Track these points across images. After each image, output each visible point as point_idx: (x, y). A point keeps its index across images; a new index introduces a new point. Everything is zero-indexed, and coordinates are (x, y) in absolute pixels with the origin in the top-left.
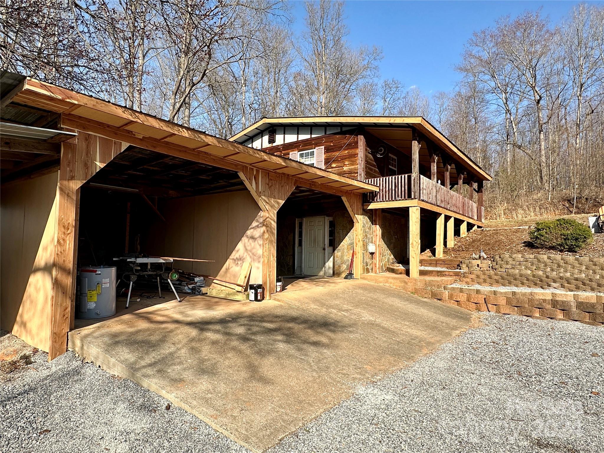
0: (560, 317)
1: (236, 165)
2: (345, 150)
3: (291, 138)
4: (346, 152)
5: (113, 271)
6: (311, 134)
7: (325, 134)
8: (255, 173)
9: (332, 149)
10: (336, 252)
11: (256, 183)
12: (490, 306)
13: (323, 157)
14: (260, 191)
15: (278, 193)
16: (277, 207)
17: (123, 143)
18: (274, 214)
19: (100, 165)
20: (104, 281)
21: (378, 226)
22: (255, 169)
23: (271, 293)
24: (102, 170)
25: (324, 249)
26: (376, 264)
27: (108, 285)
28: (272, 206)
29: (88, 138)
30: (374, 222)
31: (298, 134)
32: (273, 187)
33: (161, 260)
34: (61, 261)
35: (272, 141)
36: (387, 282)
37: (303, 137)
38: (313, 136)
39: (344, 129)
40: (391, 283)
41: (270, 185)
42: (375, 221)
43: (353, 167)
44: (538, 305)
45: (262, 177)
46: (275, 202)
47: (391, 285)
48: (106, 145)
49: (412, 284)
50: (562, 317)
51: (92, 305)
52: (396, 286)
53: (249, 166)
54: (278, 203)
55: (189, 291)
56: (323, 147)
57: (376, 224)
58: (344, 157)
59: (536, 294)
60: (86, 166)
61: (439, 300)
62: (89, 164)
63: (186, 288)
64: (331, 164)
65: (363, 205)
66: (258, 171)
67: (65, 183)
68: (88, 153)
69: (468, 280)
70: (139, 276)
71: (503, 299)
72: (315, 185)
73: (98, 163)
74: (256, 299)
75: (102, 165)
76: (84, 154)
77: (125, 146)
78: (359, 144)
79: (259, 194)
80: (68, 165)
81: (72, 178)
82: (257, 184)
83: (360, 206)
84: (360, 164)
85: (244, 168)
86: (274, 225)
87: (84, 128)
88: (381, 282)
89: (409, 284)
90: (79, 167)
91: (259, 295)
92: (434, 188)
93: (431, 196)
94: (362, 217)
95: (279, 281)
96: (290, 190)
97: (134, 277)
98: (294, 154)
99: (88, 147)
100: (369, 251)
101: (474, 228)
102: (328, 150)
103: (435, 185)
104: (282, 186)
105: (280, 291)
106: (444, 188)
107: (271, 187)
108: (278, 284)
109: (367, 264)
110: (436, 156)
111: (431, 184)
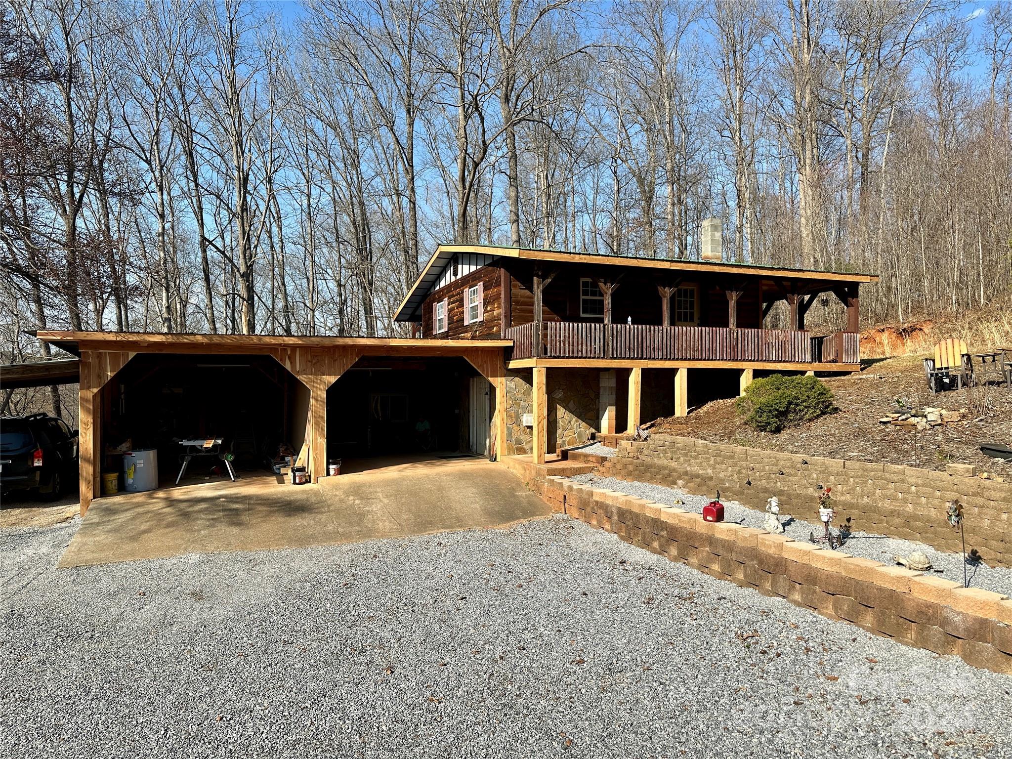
1: (260, 349)
2: (495, 287)
3: (466, 270)
4: (495, 290)
5: (151, 454)
6: (476, 266)
7: (484, 264)
8: (289, 352)
9: (489, 285)
10: (491, 424)
11: (291, 363)
12: (567, 506)
13: (483, 296)
14: (298, 370)
15: (328, 369)
16: (326, 386)
17: (130, 353)
20: (138, 462)
22: (289, 348)
23: (317, 478)
24: (113, 379)
25: (486, 420)
27: (142, 465)
28: (318, 386)
29: (100, 356)
31: (470, 265)
32: (318, 364)
34: (84, 449)
35: (455, 272)
37: (473, 268)
38: (478, 268)
41: (314, 361)
43: (499, 311)
44: (592, 508)
45: (301, 356)
46: (322, 380)
48: (115, 358)
51: (130, 481)
52: (520, 473)
53: (280, 347)
54: (327, 381)
55: (277, 471)
56: (482, 283)
58: (494, 298)
60: (99, 377)
61: (541, 494)
62: (101, 375)
63: (274, 467)
64: (487, 307)
65: (504, 363)
66: (293, 350)
67: (84, 391)
68: (100, 366)
71: (575, 499)
72: (397, 351)
73: (109, 374)
75: (113, 375)
76: (97, 368)
77: (132, 355)
78: (502, 280)
79: (298, 373)
80: (86, 379)
81: (90, 387)
82: (293, 363)
84: (503, 307)
85: (273, 350)
86: (323, 407)
87: (96, 349)
90: (93, 378)
91: (298, 478)
92: (598, 334)
93: (584, 347)
94: (504, 379)
95: (334, 464)
96: (348, 363)
97: (188, 458)
98: (467, 292)
99: (100, 362)
100: (525, 424)
101: (807, 374)
102: (486, 288)
103: (602, 329)
104: (335, 361)
105: (335, 475)
106: (640, 327)
107: (315, 363)
108: (332, 467)
109: (519, 442)
110: (609, 284)
111: (584, 330)
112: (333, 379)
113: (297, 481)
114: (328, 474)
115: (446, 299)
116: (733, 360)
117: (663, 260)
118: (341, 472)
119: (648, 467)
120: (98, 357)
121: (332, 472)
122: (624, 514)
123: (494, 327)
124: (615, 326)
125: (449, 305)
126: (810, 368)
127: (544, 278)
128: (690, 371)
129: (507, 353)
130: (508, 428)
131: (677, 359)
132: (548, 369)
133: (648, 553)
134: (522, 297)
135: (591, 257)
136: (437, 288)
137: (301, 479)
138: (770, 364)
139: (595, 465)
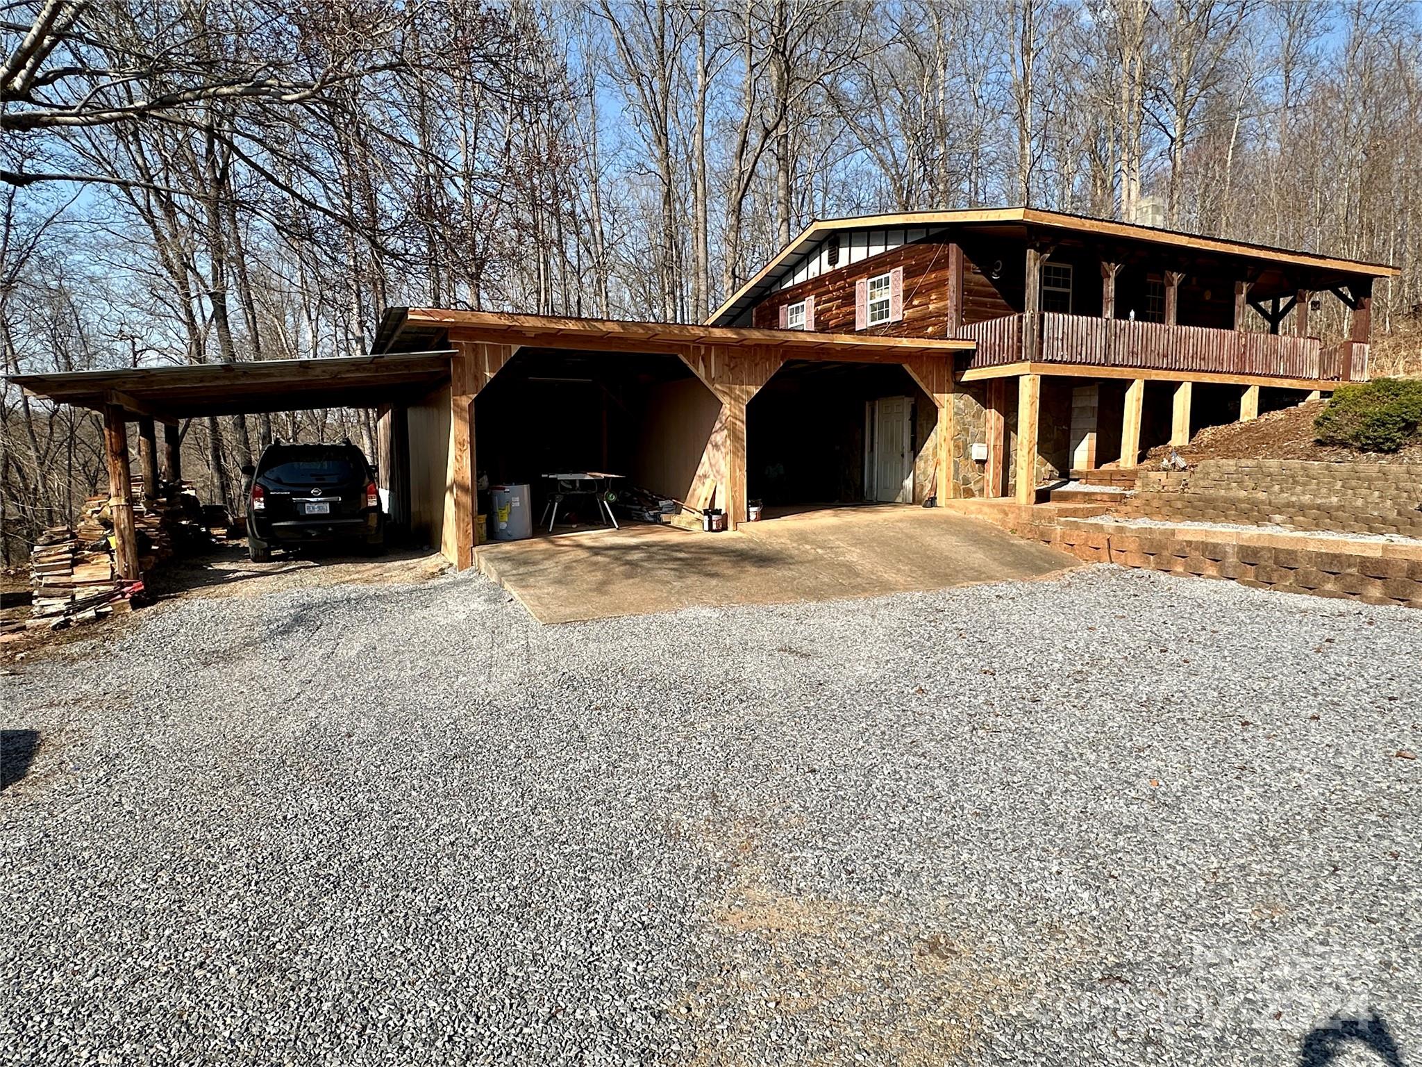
0: (1210, 573)
1: (670, 346)
2: (932, 271)
3: (859, 254)
4: (933, 276)
5: (525, 488)
6: (886, 245)
7: (905, 242)
8: (703, 352)
9: (915, 271)
10: (917, 460)
11: (705, 367)
12: (1113, 552)
13: (901, 286)
15: (749, 376)
16: (746, 399)
17: (513, 346)
18: (741, 410)
19: (489, 375)
20: (515, 499)
21: (993, 410)
22: (702, 347)
23: (736, 524)
24: (492, 380)
25: (903, 456)
26: (988, 481)
27: (518, 504)
28: (737, 399)
30: (986, 404)
31: (868, 246)
32: (737, 369)
33: (588, 477)
34: (460, 479)
35: (833, 260)
36: (980, 512)
37: (876, 250)
38: (890, 248)
39: (933, 231)
40: (986, 514)
41: (732, 365)
42: (990, 402)
43: (942, 304)
44: (1179, 551)
45: (716, 358)
46: (742, 391)
47: (986, 518)
48: (494, 351)
49: (1014, 515)
50: (1215, 574)
51: (503, 526)
52: (993, 519)
53: (692, 345)
54: (748, 393)
55: (651, 519)
56: (901, 268)
57: (991, 408)
58: (930, 287)
59: (1180, 531)
60: (476, 378)
61: (1048, 542)
62: (479, 376)
63: (647, 514)
64: (912, 301)
65: (954, 375)
66: (708, 350)
67: (458, 398)
68: (476, 364)
69: (1129, 509)
70: (565, 496)
71: (1134, 542)
72: (828, 354)
73: (488, 374)
74: (711, 529)
75: (492, 375)
76: (473, 367)
77: (515, 349)
78: (950, 260)
79: (713, 381)
80: (459, 380)
81: (464, 393)
82: (707, 368)
83: (947, 375)
84: (952, 298)
85: (684, 348)
86: (742, 427)
87: (470, 339)
88: (972, 513)
89: (1010, 515)
90: (469, 383)
91: (714, 523)
92: (1099, 331)
93: (1084, 348)
94: (952, 396)
95: (753, 505)
96: (773, 367)
97: (559, 498)
98: (863, 285)
99: (476, 358)
100: (974, 457)
101: (1310, 398)
102: (908, 274)
103: (1104, 325)
104: (756, 365)
105: (756, 520)
106: (1145, 324)
107: (733, 368)
108: (753, 509)
109: (966, 481)
110: (1113, 264)
111: (1085, 325)
112: (755, 390)
113: (714, 527)
114: (749, 520)
115: (813, 297)
116: (1240, 374)
117: (1181, 234)
118: (763, 516)
119: (1210, 502)
120: (474, 350)
121: (753, 516)
122: (1258, 552)
123: (928, 326)
124: (1118, 322)
125: (816, 305)
126: (1316, 387)
127: (1041, 250)
128: (1196, 387)
129: (963, 359)
130: (955, 462)
131: (1182, 370)
132: (1043, 377)
133: (1318, 598)
134: (977, 284)
135: (1104, 223)
136: (790, 284)
137: (718, 525)
138: (1277, 380)
139: (1109, 504)
